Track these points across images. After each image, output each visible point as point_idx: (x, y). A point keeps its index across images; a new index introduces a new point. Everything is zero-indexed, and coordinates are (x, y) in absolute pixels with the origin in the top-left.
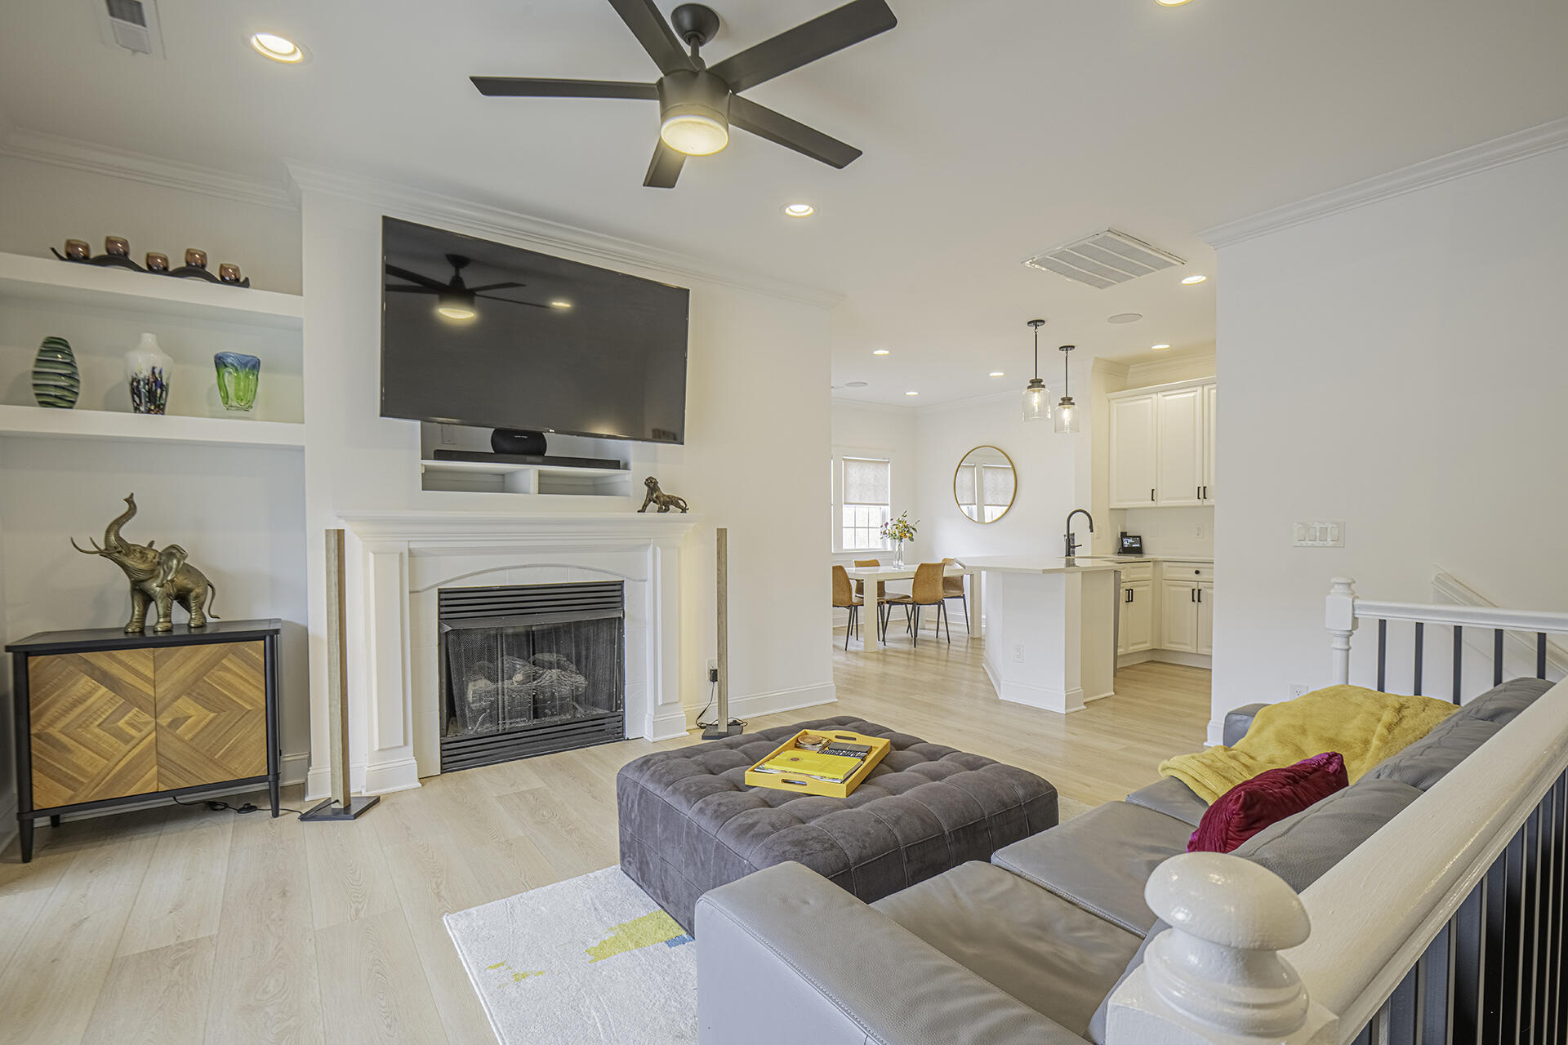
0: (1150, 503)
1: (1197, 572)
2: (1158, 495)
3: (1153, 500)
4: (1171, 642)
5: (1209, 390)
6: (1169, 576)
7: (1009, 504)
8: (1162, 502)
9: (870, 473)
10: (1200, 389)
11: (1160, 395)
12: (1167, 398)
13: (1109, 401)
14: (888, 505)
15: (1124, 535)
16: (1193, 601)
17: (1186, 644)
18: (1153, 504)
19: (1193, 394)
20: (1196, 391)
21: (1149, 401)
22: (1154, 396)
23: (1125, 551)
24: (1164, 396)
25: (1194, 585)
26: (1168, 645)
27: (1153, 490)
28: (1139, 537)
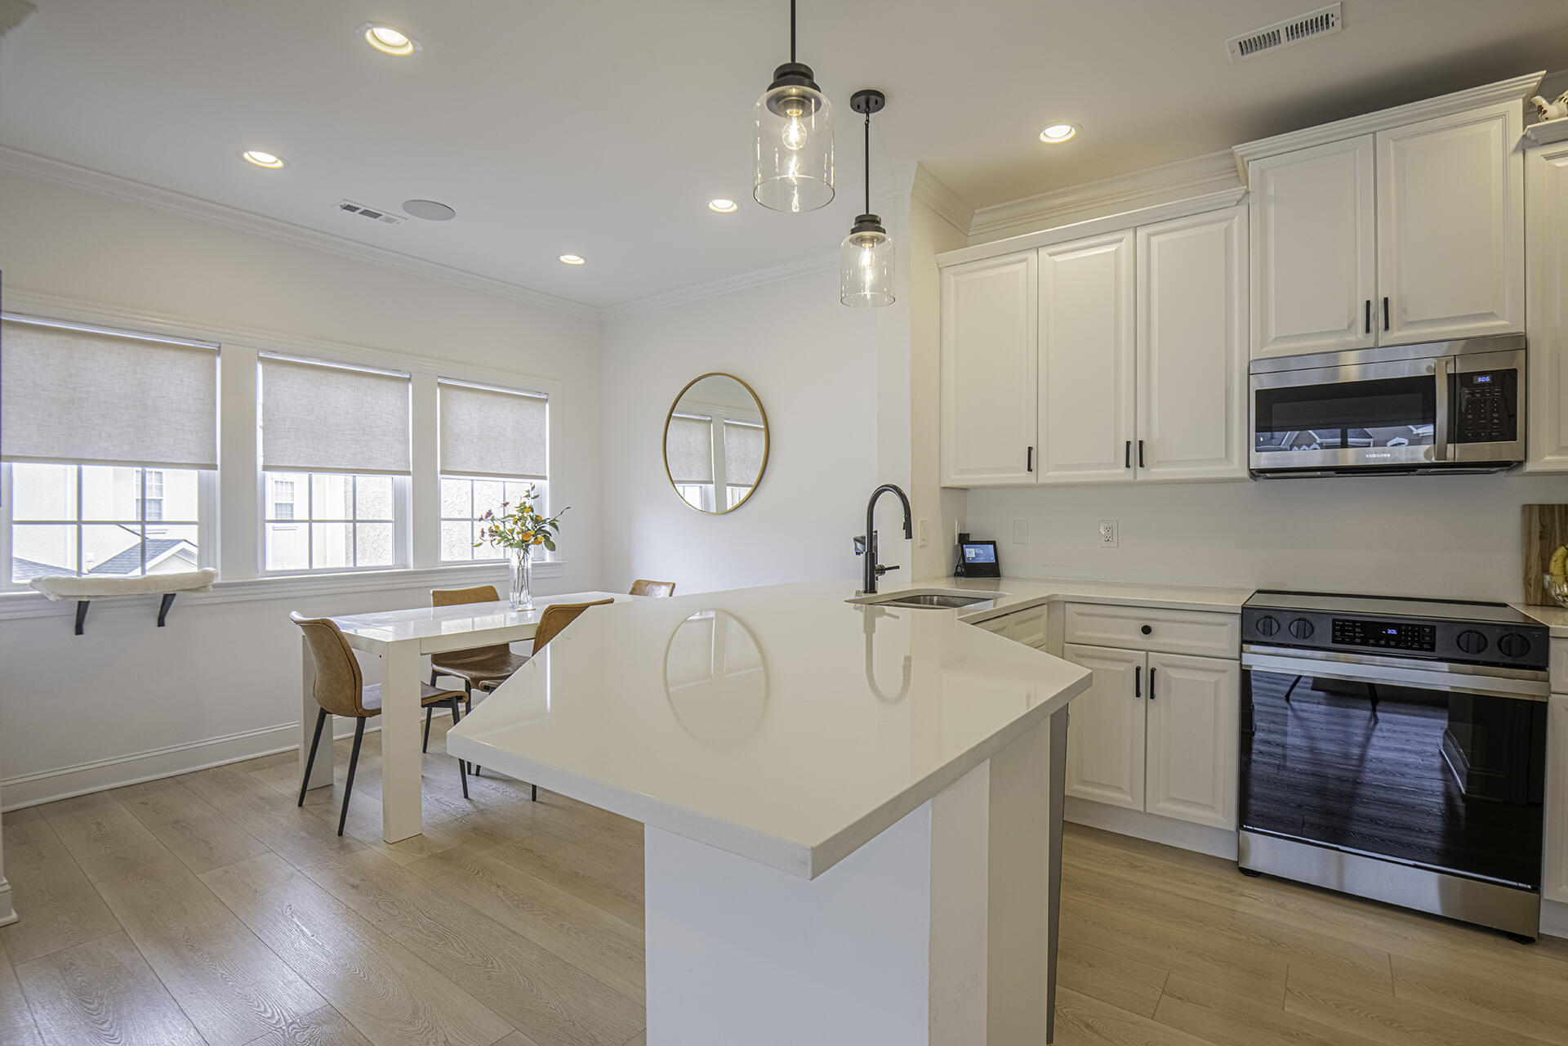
0: (1022, 476)
1: (1146, 630)
2: (1042, 459)
3: (1030, 469)
4: (1084, 782)
5: (1149, 235)
6: (1081, 634)
7: (753, 482)
8: (1048, 474)
9: (504, 416)
10: (1129, 235)
11: (1043, 252)
12: (1058, 259)
13: (940, 269)
14: (544, 478)
15: (964, 539)
16: (1138, 695)
17: (1119, 789)
18: (1030, 478)
19: (1112, 248)
20: (1120, 241)
21: (1020, 267)
22: (1032, 256)
23: (967, 570)
24: (1050, 255)
25: (1139, 659)
26: (1081, 788)
27: (1030, 449)
28: (994, 543)
